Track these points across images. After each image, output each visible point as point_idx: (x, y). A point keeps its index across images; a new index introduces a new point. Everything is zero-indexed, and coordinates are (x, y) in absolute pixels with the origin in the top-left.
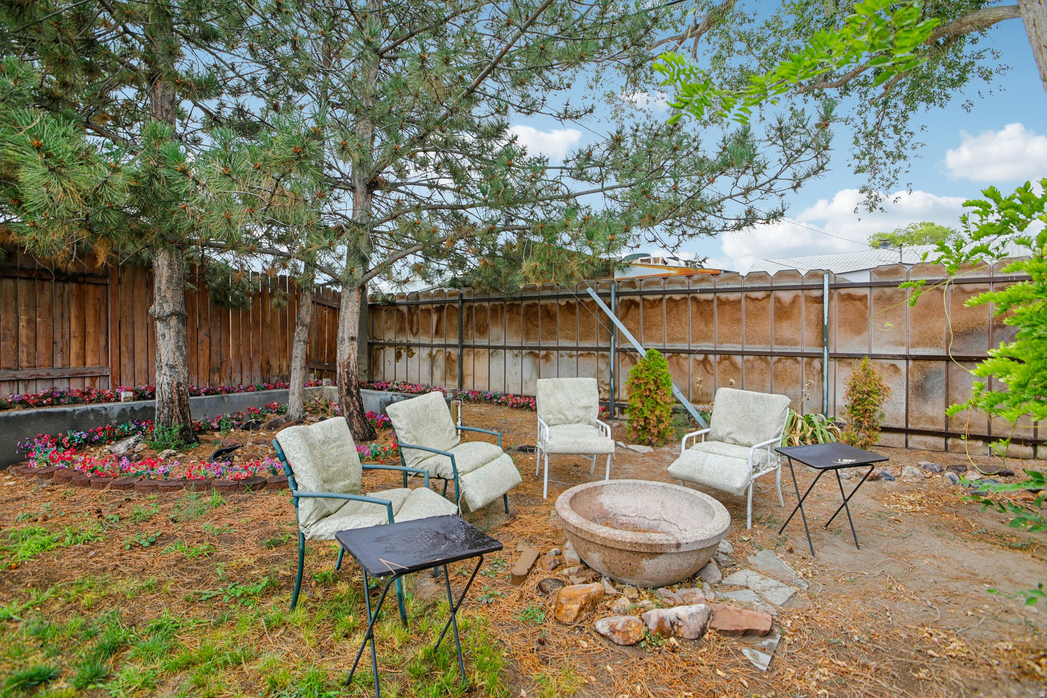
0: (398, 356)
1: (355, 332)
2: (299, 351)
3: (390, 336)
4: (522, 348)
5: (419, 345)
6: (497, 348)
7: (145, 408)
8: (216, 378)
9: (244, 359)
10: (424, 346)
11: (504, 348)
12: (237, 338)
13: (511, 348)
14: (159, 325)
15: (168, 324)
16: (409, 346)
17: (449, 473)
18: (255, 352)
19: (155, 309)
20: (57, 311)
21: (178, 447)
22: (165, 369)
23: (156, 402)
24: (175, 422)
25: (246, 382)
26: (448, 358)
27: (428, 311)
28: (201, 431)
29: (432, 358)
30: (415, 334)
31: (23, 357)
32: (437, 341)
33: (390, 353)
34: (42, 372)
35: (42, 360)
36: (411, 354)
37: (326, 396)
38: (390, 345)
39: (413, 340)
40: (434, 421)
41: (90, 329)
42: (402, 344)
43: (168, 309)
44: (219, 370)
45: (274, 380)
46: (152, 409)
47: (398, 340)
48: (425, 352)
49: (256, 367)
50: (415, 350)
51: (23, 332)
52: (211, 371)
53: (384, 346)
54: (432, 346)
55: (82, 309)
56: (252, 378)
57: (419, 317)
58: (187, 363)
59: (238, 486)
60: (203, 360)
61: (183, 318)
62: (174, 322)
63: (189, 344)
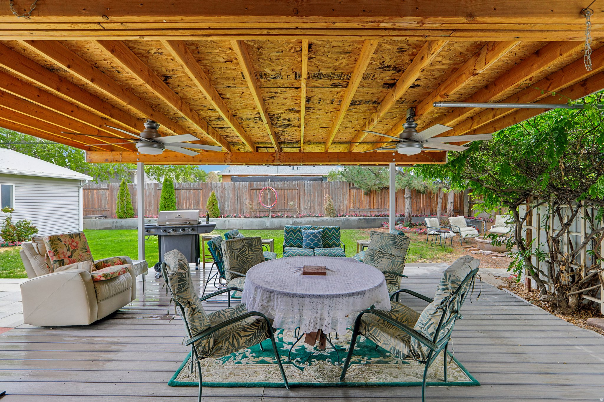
1: (453, 201)
2: (439, 205)
7: (402, 219)
8: (418, 212)
9: (425, 208)
12: (423, 202)
14: (406, 199)
15: (408, 200)
17: (459, 231)
18: (428, 205)
19: (405, 196)
20: (385, 196)
21: (409, 227)
22: (407, 210)
23: (405, 217)
24: (409, 221)
25: (426, 214)
28: (414, 225)
31: (380, 206)
34: (383, 209)
35: (382, 207)
40: (460, 222)
43: (408, 196)
44: (419, 210)
46: (404, 219)
49: (429, 210)
51: (380, 201)
52: (416, 211)
56: (427, 213)
58: (411, 208)
59: (421, 233)
60: (414, 208)
61: (411, 198)
63: (412, 204)
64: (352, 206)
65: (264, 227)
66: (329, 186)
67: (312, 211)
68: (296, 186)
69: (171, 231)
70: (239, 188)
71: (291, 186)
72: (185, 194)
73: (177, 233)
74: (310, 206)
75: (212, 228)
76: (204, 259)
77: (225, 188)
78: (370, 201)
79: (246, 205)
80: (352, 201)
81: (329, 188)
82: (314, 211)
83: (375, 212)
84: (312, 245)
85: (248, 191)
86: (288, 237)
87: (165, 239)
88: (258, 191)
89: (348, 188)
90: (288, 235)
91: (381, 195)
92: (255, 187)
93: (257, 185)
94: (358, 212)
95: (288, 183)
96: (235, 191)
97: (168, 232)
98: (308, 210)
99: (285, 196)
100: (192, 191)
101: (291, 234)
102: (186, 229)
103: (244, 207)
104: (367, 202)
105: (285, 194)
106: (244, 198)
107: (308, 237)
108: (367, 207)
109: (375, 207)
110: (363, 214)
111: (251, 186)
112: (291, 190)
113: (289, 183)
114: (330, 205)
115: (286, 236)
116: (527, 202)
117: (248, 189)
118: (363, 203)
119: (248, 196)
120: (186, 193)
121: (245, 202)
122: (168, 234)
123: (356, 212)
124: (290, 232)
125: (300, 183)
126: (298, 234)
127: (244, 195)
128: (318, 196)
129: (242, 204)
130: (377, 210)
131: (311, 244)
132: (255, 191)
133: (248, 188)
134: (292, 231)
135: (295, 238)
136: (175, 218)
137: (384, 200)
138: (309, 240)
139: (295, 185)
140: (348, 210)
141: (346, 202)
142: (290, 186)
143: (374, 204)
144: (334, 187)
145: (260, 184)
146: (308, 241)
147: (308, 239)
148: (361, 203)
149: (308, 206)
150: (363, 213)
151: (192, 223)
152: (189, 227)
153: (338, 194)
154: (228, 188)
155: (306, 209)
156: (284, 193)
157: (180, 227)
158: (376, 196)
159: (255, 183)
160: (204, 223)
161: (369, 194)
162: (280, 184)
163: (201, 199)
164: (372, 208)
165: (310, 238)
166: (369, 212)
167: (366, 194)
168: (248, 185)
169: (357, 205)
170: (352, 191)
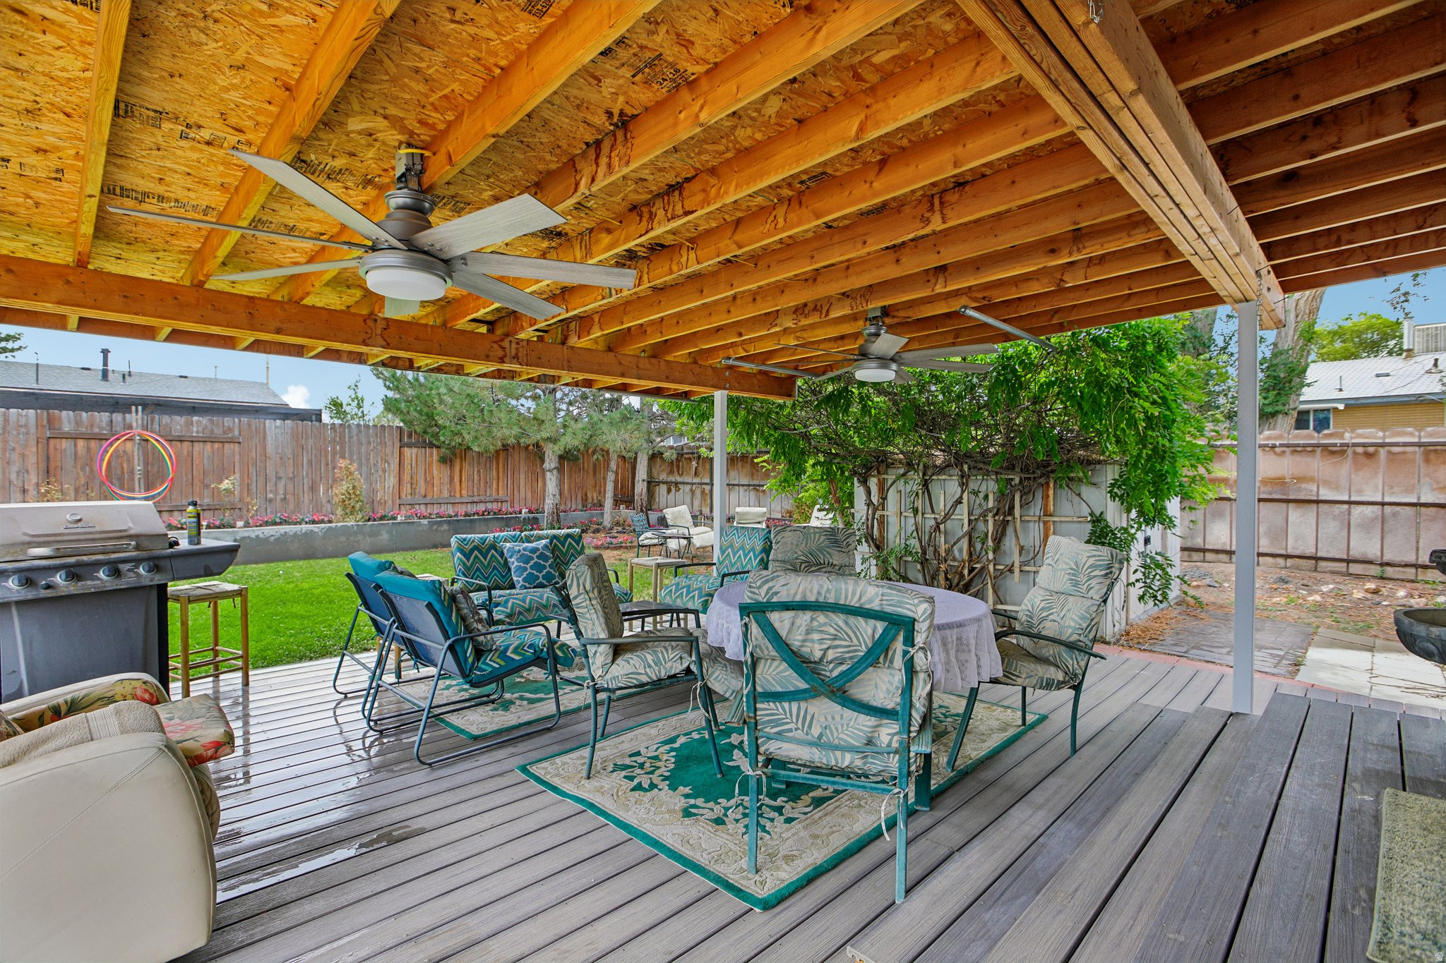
0: (669, 491)
2: (611, 486)
3: (663, 477)
4: (749, 485)
5: (683, 483)
6: (734, 485)
7: (534, 518)
9: (573, 492)
10: (687, 483)
11: (738, 485)
13: (743, 485)
14: (547, 474)
15: (552, 474)
16: (676, 484)
19: (546, 465)
20: (488, 465)
22: (551, 496)
24: (555, 523)
25: (574, 507)
26: (703, 492)
27: (690, 459)
29: (692, 492)
30: (681, 475)
32: (696, 480)
33: (663, 488)
34: (482, 498)
35: (482, 492)
36: (678, 490)
37: (624, 516)
38: (663, 483)
39: (679, 479)
40: (683, 518)
41: (501, 475)
42: (671, 482)
43: (553, 466)
45: (589, 506)
46: (540, 519)
47: (669, 480)
48: (688, 488)
49: (579, 497)
50: (681, 486)
51: (476, 477)
53: (659, 483)
54: (693, 484)
55: (498, 464)
56: (577, 505)
57: (683, 463)
61: (559, 468)
62: (555, 472)
63: (561, 483)
64: (407, 489)
66: (342, 437)
67: (291, 507)
68: (236, 433)
69: (59, 579)
71: (216, 431)
73: (88, 585)
74: (285, 493)
75: (226, 556)
76: (187, 667)
78: (452, 479)
79: (24, 491)
80: (406, 477)
81: (342, 443)
82: (298, 505)
83: (464, 506)
84: (541, 579)
86: (469, 564)
87: (20, 616)
88: (81, 443)
89: (399, 445)
90: (468, 560)
91: (479, 463)
92: (65, 427)
93: (77, 423)
94: (423, 507)
95: (205, 420)
97: (48, 587)
98: (278, 504)
99: (196, 461)
101: (476, 556)
102: (124, 567)
104: (447, 479)
105: (196, 455)
106: (14, 469)
107: (526, 560)
108: (446, 494)
109: (464, 492)
110: (435, 512)
111: (51, 423)
112: (216, 445)
113: (212, 422)
114: (354, 487)
115: (464, 564)
116: (879, 473)
117: (33, 436)
118: (436, 482)
119: (32, 459)
121: (16, 483)
122: (48, 593)
123: (417, 507)
124: (472, 551)
125: (249, 425)
126: (493, 555)
128: (310, 462)
130: (470, 500)
131: (538, 577)
132: (65, 444)
133: (33, 430)
134: (476, 548)
135: (486, 568)
136: (62, 530)
137: (486, 475)
138: (532, 567)
139: (230, 430)
140: (398, 502)
141: (391, 481)
142: (212, 431)
143: (463, 485)
144: (359, 439)
145: (91, 418)
146: (529, 570)
147: (528, 566)
148: (429, 483)
149: (276, 493)
150: (435, 509)
151: (146, 543)
152: (137, 561)
153: (368, 460)
155: (271, 501)
156: (191, 454)
157: (97, 565)
158: (466, 466)
159: (64, 414)
160: (184, 545)
161: (451, 461)
162: (177, 423)
164: (458, 495)
165: (532, 563)
166: (450, 506)
167: (443, 460)
168: (32, 421)
169: (421, 488)
170: (407, 451)
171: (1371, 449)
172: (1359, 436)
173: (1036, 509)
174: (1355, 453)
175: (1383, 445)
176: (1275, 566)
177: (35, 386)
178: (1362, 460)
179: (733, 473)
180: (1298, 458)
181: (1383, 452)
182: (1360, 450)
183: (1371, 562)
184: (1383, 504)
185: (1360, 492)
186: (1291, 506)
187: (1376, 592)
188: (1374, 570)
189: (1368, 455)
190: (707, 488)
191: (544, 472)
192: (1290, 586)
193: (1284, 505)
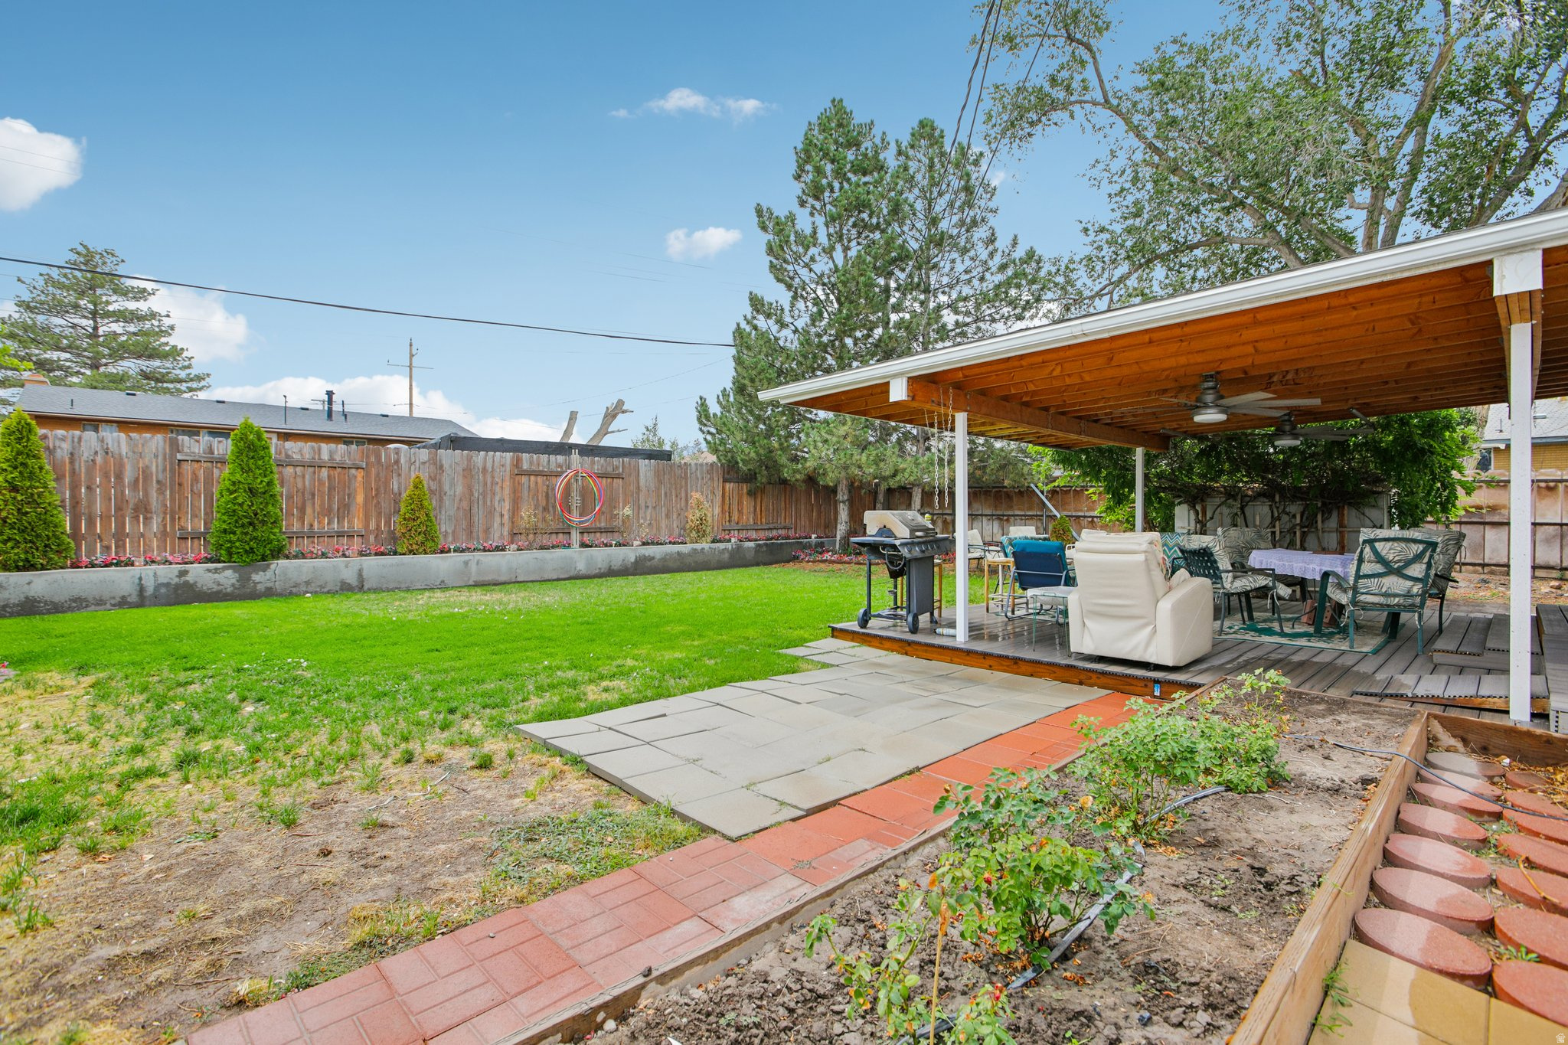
14: (841, 504)
15: (845, 505)
20: (779, 497)
22: (844, 523)
24: (847, 546)
31: (771, 518)
34: (775, 525)
35: (775, 521)
41: (787, 506)
51: (771, 507)
55: (785, 496)
64: (727, 516)
65: (573, 573)
67: (656, 530)
68: (619, 470)
70: (484, 469)
71: (609, 469)
72: (299, 481)
77: (441, 467)
78: (757, 509)
79: (502, 515)
82: (660, 529)
83: (763, 532)
85: (507, 478)
88: (532, 478)
89: (721, 480)
91: (773, 496)
92: (525, 466)
93: (531, 463)
95: (602, 460)
96: (472, 477)
100: (324, 472)
103: (496, 525)
104: (754, 509)
106: (497, 498)
108: (752, 521)
109: (764, 520)
111: (517, 463)
112: (608, 480)
113: (605, 461)
117: (508, 473)
118: (745, 511)
119: (507, 491)
120: (303, 477)
121: (498, 509)
125: (629, 464)
127: (498, 489)
129: (490, 513)
130: (768, 526)
132: (524, 479)
133: (508, 469)
137: (777, 505)
139: (615, 467)
140: (722, 527)
141: (719, 511)
142: (605, 469)
143: (763, 514)
144: (696, 476)
145: (538, 459)
148: (741, 512)
150: (746, 534)
153: (702, 492)
154: (451, 466)
158: (764, 498)
159: (526, 456)
161: (754, 494)
163: (360, 499)
164: (759, 522)
166: (755, 532)
167: (750, 493)
168: (508, 462)
169: (735, 517)
170: (727, 485)
171: (1552, 484)
172: (1542, 474)
173: (1333, 523)
174: (1539, 487)
175: (1561, 481)
176: (1475, 572)
177: (284, 426)
178: (1544, 492)
179: (975, 505)
180: (1492, 491)
181: (1561, 486)
182: (1543, 485)
183: (1552, 568)
184: (1561, 525)
185: (1543, 516)
186: (1487, 527)
187: (1559, 588)
188: (1555, 574)
189: (1549, 489)
190: (949, 518)
191: (836, 503)
192: (1490, 585)
193: (1482, 527)
